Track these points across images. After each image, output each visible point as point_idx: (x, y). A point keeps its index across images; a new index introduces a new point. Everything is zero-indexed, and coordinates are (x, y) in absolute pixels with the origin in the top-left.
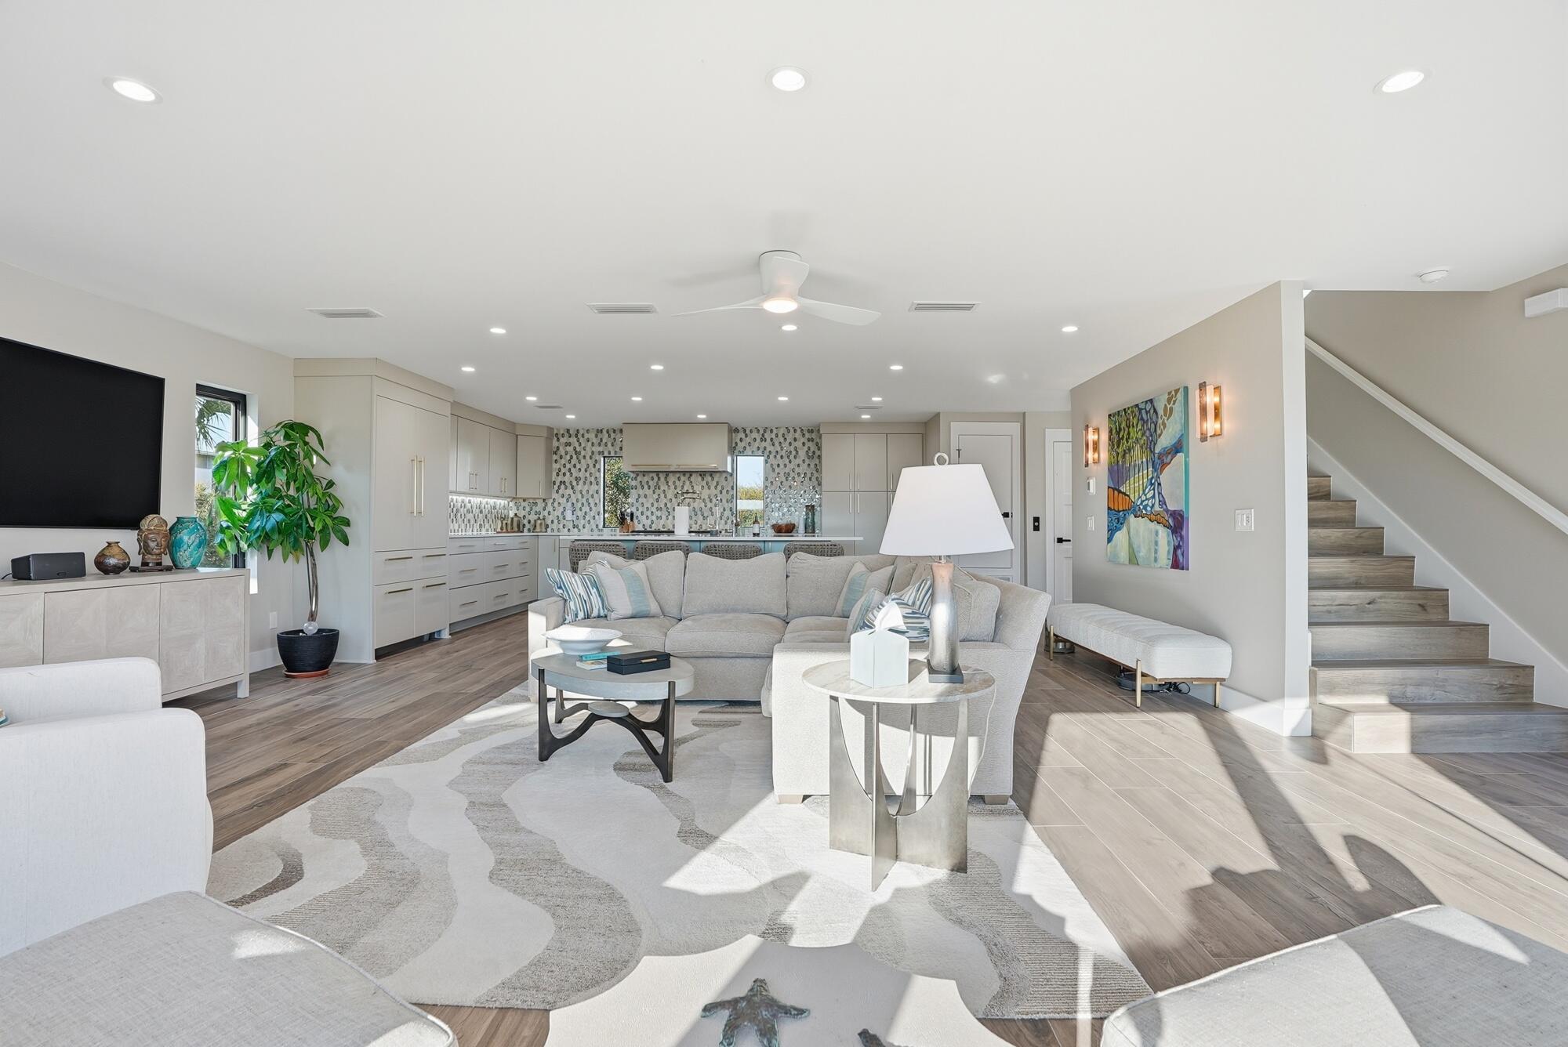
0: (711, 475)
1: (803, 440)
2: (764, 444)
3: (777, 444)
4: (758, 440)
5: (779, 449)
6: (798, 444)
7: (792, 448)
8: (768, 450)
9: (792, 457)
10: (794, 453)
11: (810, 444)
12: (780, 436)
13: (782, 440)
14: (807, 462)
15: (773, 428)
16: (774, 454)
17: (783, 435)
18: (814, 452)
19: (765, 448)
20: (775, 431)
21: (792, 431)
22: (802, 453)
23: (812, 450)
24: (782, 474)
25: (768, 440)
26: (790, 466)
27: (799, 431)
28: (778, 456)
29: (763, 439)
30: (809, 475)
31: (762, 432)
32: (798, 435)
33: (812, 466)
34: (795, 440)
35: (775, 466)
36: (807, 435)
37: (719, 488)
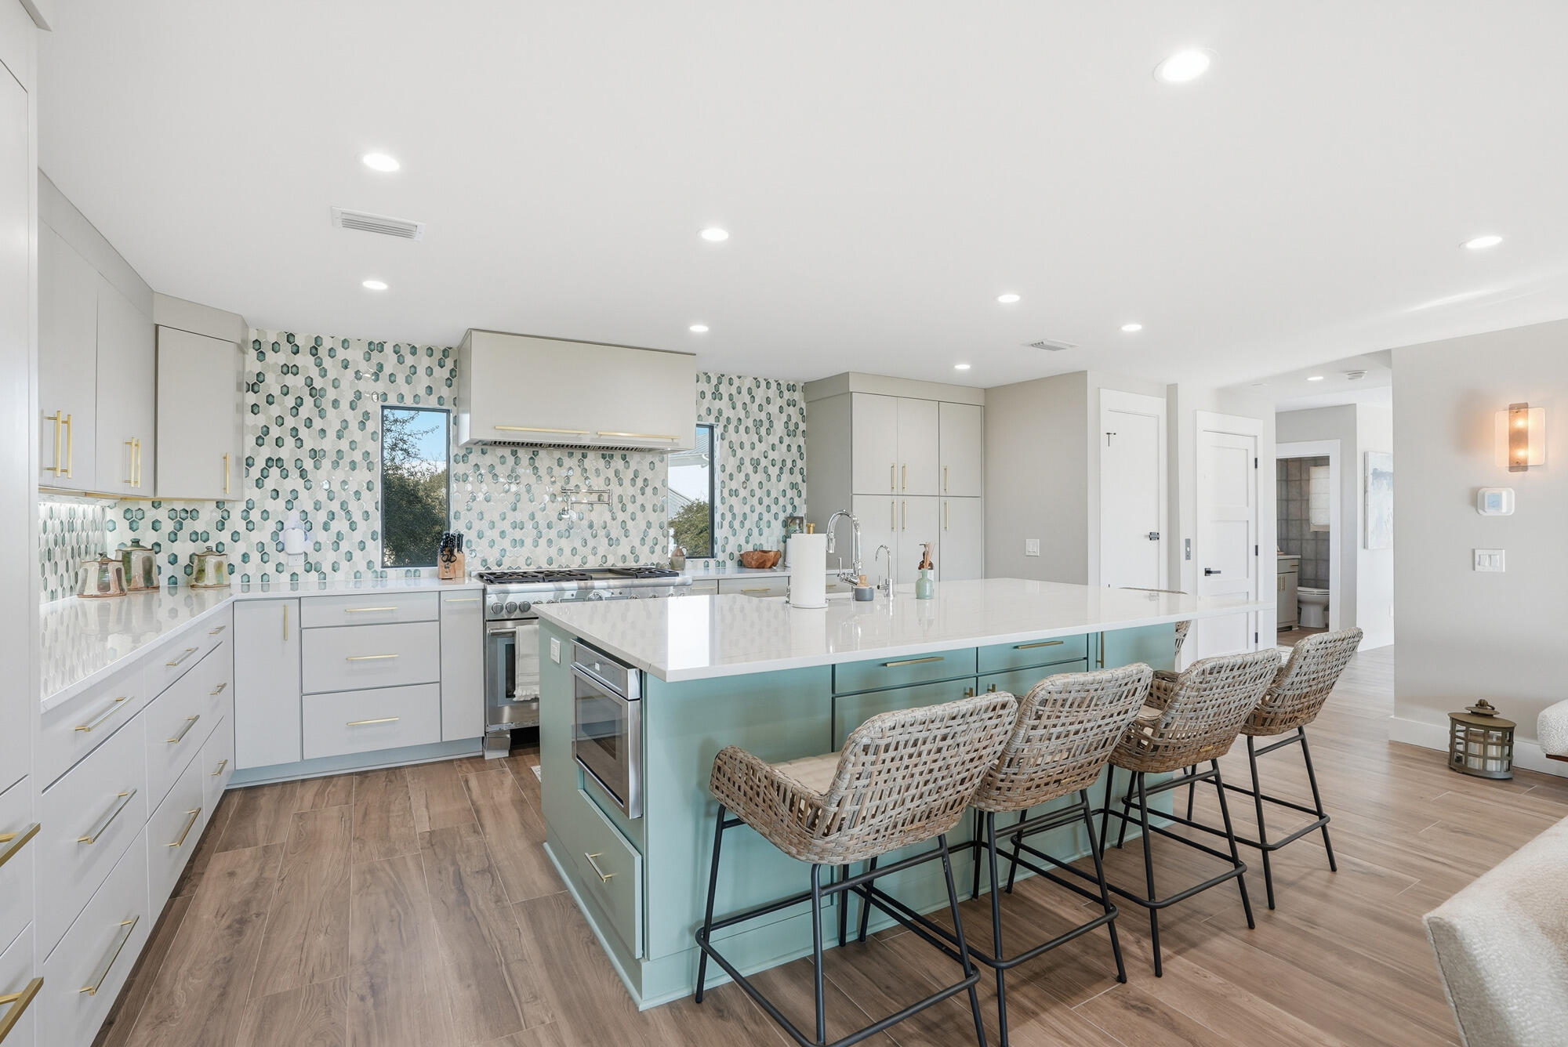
0: (624, 458)
1: (779, 402)
2: (717, 404)
3: (739, 406)
4: (709, 396)
5: (742, 415)
6: (773, 409)
7: (763, 416)
8: (725, 415)
9: (763, 431)
10: (766, 424)
11: (791, 410)
12: (744, 391)
13: (747, 399)
14: (787, 440)
15: (734, 378)
16: (734, 422)
17: (750, 391)
18: (797, 425)
19: (720, 412)
20: (736, 382)
21: (763, 384)
22: (779, 427)
23: (794, 420)
24: (747, 462)
25: (726, 397)
26: (761, 447)
27: (774, 386)
28: (742, 428)
29: (717, 395)
30: (789, 464)
31: (714, 381)
32: (773, 392)
33: (794, 449)
34: (768, 401)
35: (736, 447)
36: (787, 395)
37: (640, 483)
